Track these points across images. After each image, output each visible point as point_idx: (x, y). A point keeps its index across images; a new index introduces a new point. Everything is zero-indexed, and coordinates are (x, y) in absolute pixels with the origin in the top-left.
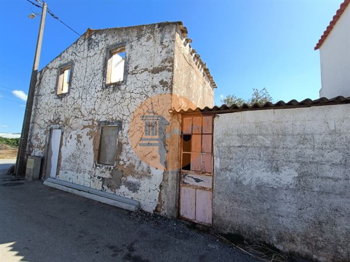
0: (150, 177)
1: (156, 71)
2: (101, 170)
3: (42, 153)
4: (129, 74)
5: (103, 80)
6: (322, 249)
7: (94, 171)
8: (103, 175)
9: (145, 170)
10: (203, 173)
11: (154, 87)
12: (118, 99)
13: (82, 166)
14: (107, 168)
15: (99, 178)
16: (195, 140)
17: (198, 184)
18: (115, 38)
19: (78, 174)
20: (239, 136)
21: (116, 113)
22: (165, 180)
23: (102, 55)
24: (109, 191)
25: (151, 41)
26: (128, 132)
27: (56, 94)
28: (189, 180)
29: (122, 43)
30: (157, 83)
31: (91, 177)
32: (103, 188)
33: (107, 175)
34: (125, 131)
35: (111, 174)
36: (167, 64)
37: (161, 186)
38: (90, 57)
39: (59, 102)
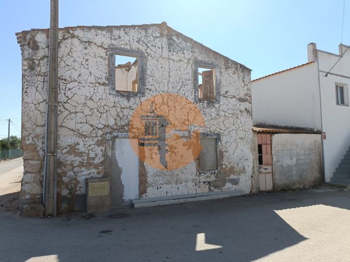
0: (245, 172)
1: (242, 100)
2: (206, 175)
3: (99, 173)
4: (221, 95)
5: (195, 93)
6: (301, 184)
7: (198, 178)
8: (209, 180)
9: (242, 169)
10: (268, 165)
11: (241, 111)
12: (213, 116)
13: (182, 176)
14: (212, 173)
15: (204, 182)
16: (264, 147)
17: (267, 171)
18: (204, 56)
19: (179, 185)
20: (281, 145)
21: (213, 126)
22: (254, 172)
23: (190, 66)
24: (216, 190)
25: (236, 75)
26: (226, 142)
27: (114, 89)
28: (262, 170)
29: (211, 64)
30: (243, 110)
31: (196, 184)
32: (210, 189)
33: (213, 178)
34: (224, 142)
35: (216, 177)
36: (247, 97)
37: (252, 177)
38: (174, 61)
39: (124, 102)
